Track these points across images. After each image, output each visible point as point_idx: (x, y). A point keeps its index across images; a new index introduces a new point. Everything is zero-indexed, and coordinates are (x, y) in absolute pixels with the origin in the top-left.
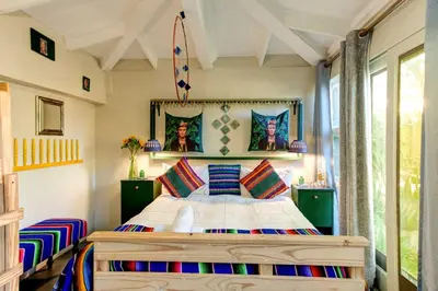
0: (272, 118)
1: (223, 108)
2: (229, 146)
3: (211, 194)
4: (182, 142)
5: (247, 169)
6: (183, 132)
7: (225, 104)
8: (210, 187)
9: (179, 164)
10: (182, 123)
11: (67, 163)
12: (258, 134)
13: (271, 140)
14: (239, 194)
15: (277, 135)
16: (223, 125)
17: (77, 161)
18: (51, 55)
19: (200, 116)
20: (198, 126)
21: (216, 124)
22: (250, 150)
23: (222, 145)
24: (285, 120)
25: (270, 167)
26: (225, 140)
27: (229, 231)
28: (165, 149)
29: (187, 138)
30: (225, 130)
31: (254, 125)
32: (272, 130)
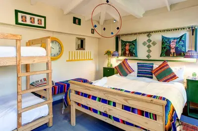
0: (174, 39)
1: (148, 36)
2: (151, 54)
3: (138, 76)
4: (127, 52)
5: (156, 66)
6: (127, 48)
7: (149, 34)
8: (138, 73)
9: (123, 62)
10: (127, 44)
11: (86, 59)
12: (165, 48)
13: (173, 51)
14: (152, 78)
15: (176, 48)
16: (148, 44)
17: (90, 59)
18: (79, 24)
19: (136, 40)
20: (134, 45)
21: (144, 44)
22: (161, 56)
23: (147, 54)
24: (183, 39)
25: (167, 65)
26: (149, 51)
27: (122, 90)
28: (121, 55)
29: (129, 50)
30: (149, 46)
31: (163, 43)
32: (173, 45)
